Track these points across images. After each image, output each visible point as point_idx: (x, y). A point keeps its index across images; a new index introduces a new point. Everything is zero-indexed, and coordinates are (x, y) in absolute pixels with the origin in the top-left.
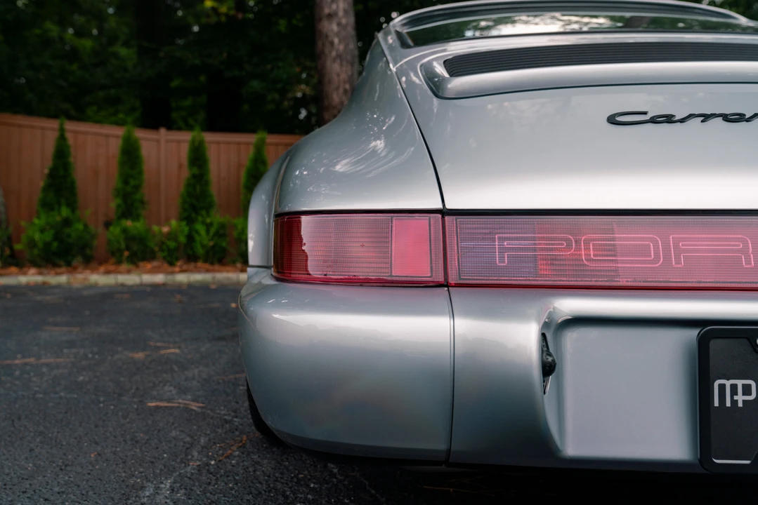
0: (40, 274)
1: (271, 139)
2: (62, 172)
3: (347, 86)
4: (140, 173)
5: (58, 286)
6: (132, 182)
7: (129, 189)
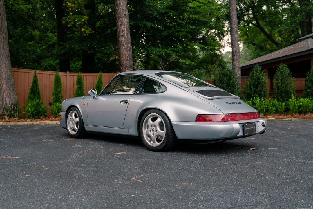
0: (31, 121)
1: (104, 74)
2: (36, 88)
3: (128, 58)
4: (61, 87)
5: (37, 125)
6: (58, 90)
7: (57, 93)
